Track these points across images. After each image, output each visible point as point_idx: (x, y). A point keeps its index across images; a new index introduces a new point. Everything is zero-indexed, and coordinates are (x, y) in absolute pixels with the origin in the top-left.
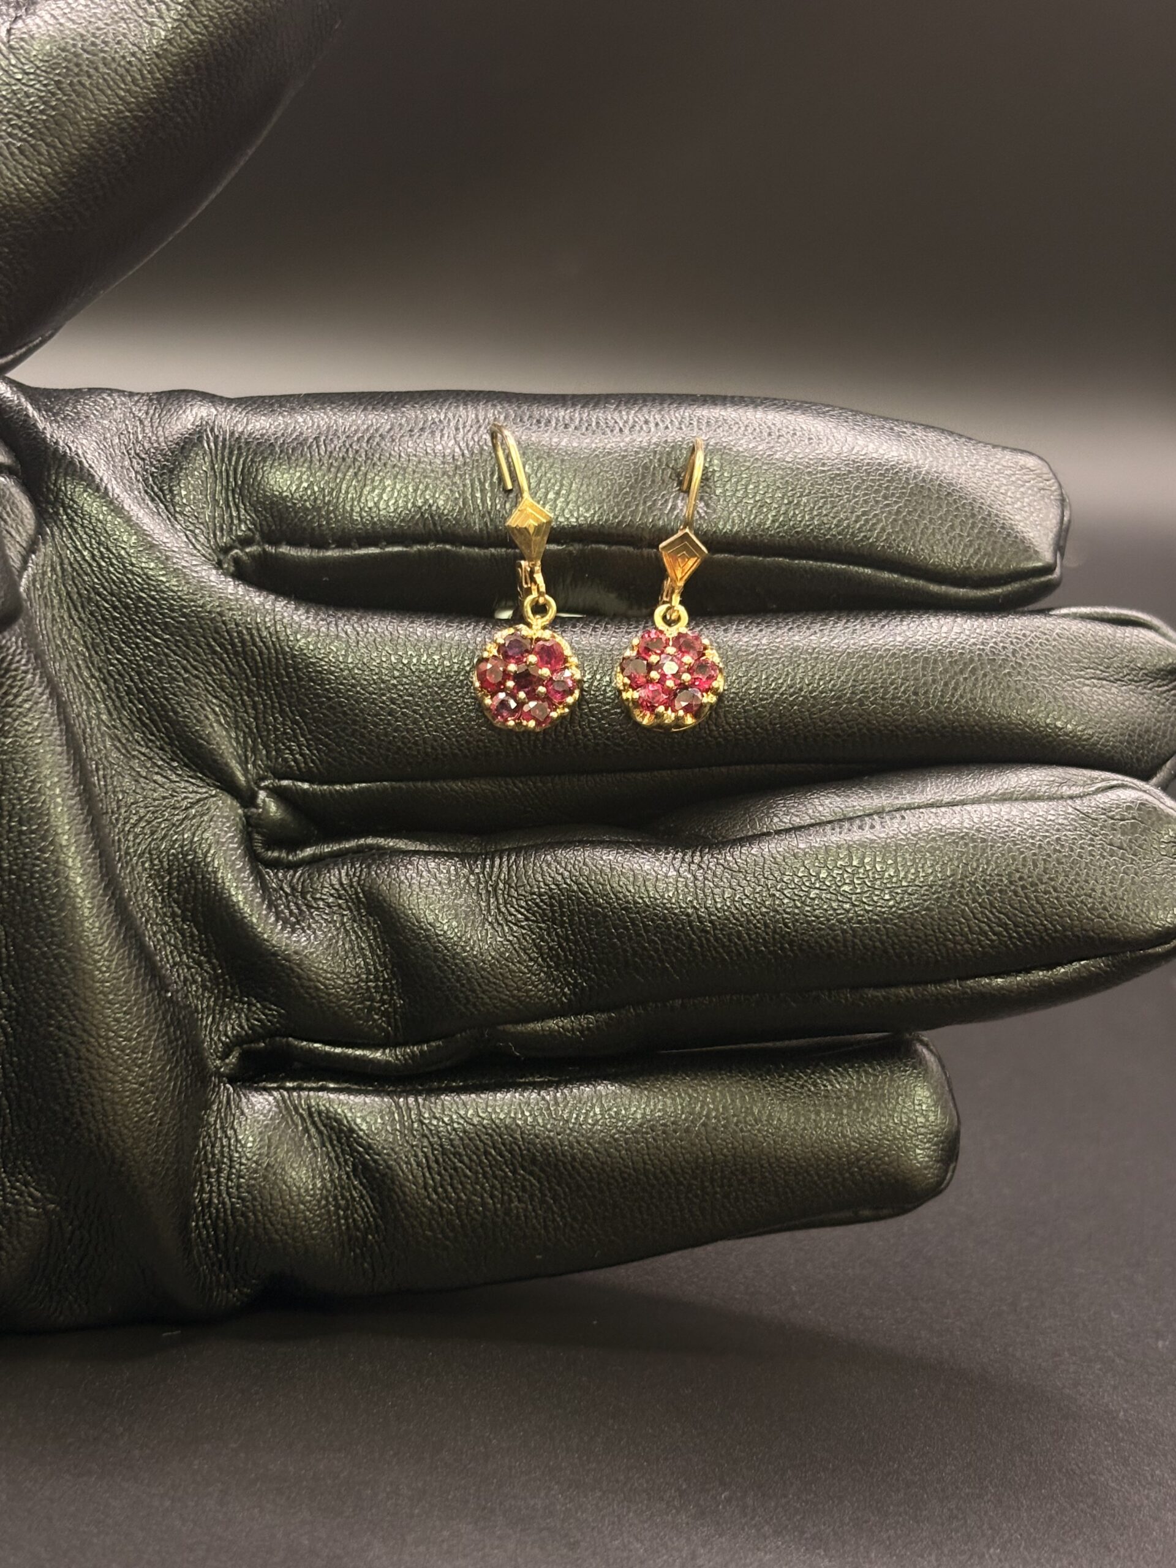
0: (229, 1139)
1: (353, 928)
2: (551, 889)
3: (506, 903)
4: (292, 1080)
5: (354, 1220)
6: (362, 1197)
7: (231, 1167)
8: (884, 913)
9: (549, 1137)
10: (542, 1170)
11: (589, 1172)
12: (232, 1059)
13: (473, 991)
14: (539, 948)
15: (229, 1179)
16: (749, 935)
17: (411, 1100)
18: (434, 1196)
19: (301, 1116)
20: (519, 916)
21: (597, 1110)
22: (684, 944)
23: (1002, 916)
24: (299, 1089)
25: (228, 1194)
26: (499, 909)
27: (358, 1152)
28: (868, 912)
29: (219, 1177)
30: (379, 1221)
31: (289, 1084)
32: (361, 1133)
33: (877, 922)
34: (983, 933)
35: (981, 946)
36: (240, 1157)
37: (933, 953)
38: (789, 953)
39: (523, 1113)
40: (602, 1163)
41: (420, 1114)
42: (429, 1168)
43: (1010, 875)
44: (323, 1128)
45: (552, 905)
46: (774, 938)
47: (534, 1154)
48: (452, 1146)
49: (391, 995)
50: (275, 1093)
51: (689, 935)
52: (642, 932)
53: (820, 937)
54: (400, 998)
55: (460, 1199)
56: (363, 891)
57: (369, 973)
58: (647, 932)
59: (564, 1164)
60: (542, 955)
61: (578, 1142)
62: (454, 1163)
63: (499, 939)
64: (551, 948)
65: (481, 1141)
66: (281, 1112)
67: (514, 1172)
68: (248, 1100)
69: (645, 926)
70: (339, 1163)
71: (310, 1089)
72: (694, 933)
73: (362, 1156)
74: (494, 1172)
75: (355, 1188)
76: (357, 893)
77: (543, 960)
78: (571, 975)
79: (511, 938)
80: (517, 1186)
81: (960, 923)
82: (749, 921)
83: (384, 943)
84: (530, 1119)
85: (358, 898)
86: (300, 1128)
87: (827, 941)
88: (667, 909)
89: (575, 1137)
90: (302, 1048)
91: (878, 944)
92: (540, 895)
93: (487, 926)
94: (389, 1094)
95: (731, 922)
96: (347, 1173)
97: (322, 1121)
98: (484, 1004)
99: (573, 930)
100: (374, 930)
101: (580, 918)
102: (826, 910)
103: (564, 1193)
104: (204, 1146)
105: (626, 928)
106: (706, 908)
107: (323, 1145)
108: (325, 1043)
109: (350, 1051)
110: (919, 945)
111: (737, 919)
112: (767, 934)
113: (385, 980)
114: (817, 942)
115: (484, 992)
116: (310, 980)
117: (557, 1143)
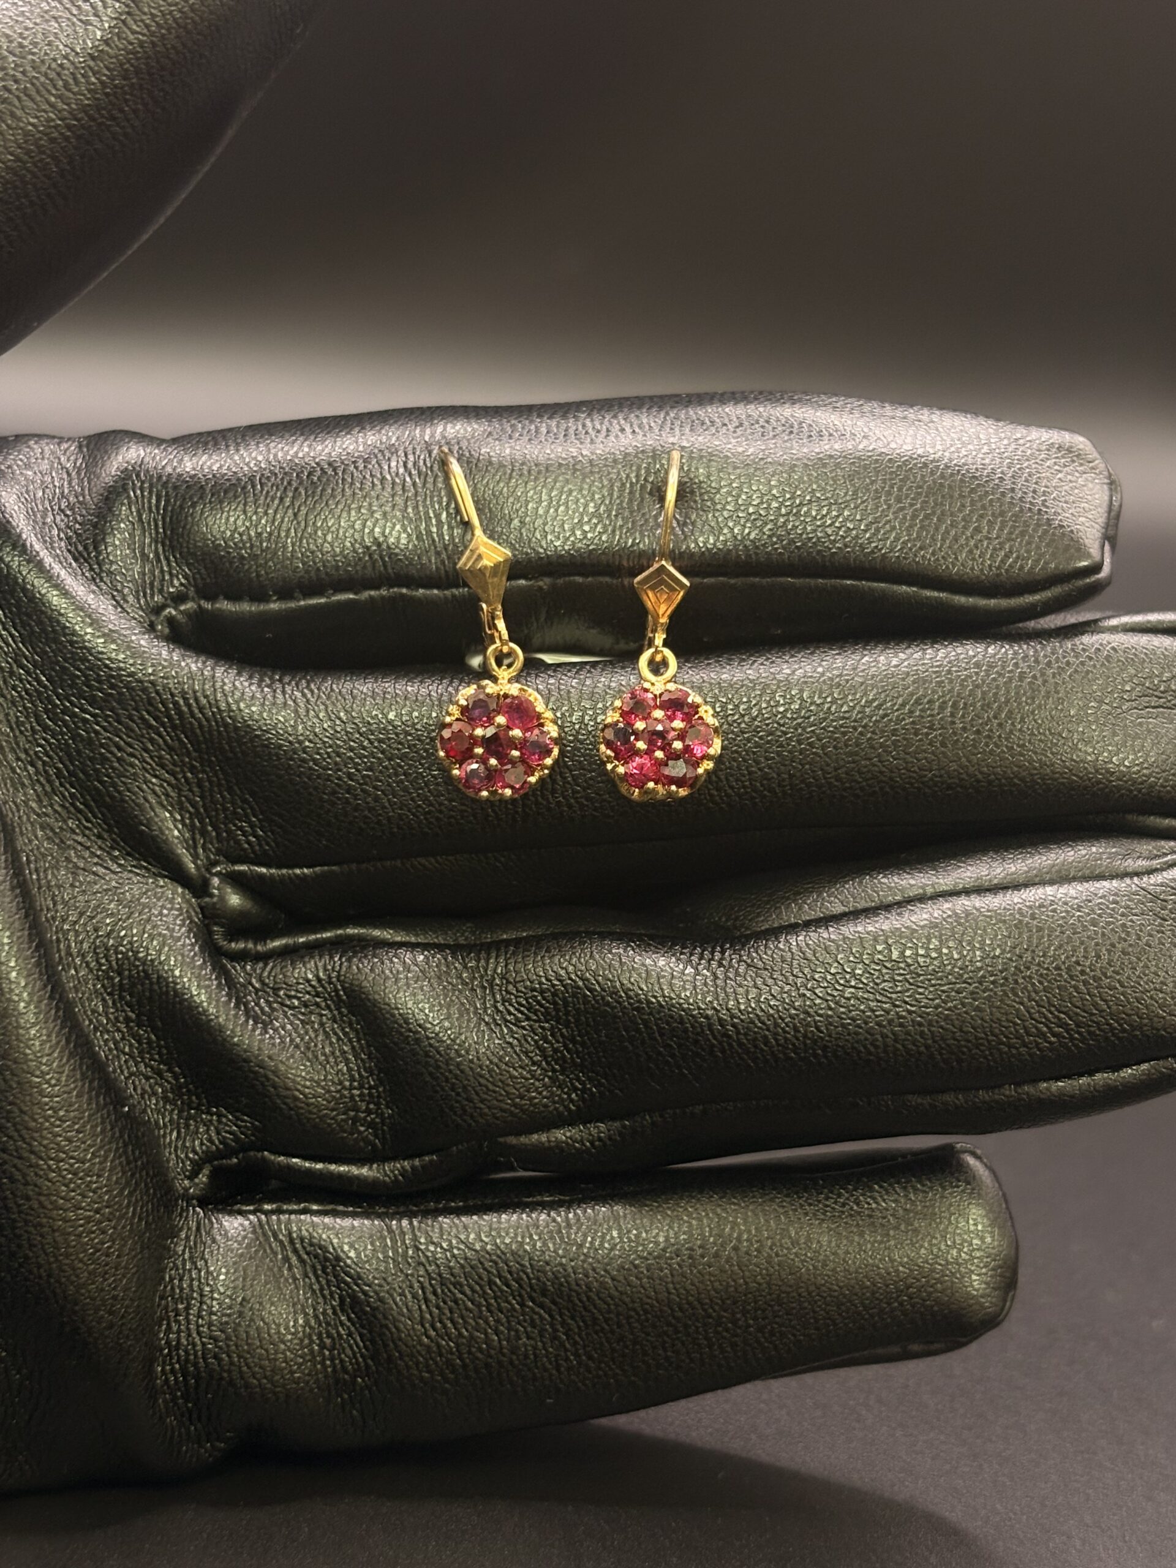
0: (200, 1271)
1: (333, 1029)
2: (553, 986)
3: (504, 1001)
4: (270, 1202)
5: (342, 1361)
6: (350, 1334)
7: (201, 1303)
8: (928, 1014)
9: (561, 1264)
10: (554, 1302)
11: (605, 1303)
12: (203, 1178)
13: (470, 1100)
14: (542, 1050)
15: (199, 1316)
16: (776, 1040)
17: (405, 1223)
18: (433, 1333)
19: (281, 1242)
20: (520, 1015)
21: (615, 1234)
22: (703, 1050)
23: (1063, 1016)
24: (278, 1211)
25: (199, 1333)
26: (496, 1007)
27: (345, 1283)
28: (910, 1012)
29: (188, 1314)
30: (370, 1362)
31: (267, 1207)
32: (349, 1262)
33: (920, 1024)
34: (1043, 1035)
35: (1039, 1049)
36: (212, 1292)
37: (985, 1057)
38: (823, 1060)
39: (531, 1236)
40: (621, 1293)
41: (415, 1239)
42: (426, 1300)
43: (1069, 969)
44: (305, 1257)
45: (555, 1003)
46: (805, 1044)
47: (544, 1284)
48: (452, 1275)
49: (378, 1104)
50: (251, 1217)
51: (709, 1040)
52: (657, 1035)
53: (857, 1042)
54: (388, 1107)
55: (460, 1335)
56: (344, 989)
57: (352, 1079)
58: (662, 1035)
59: (578, 1294)
60: (545, 1057)
61: (594, 1270)
62: (454, 1294)
63: (497, 1041)
64: (555, 1050)
65: (485, 1269)
66: (257, 1239)
67: (522, 1305)
68: (221, 1224)
69: (660, 1029)
70: (324, 1297)
71: (291, 1212)
72: (715, 1038)
73: (350, 1288)
74: (499, 1304)
75: (342, 1324)
76: (336, 991)
77: (548, 1063)
78: (578, 1079)
79: (511, 1040)
80: (525, 1321)
81: (1015, 1024)
82: (776, 1025)
83: (369, 1046)
84: (539, 1244)
85: (337, 995)
86: (280, 1256)
87: (865, 1047)
88: (683, 1010)
89: (590, 1264)
90: (279, 1163)
91: (922, 1049)
92: (542, 992)
93: (483, 1027)
94: (379, 1216)
95: (756, 1026)
96: (333, 1307)
97: (304, 1248)
98: (482, 1115)
99: (579, 1031)
100: (356, 1031)
101: (587, 1019)
102: (863, 1012)
103: (579, 1327)
104: (171, 1279)
105: (638, 1030)
106: (728, 1010)
107: (306, 1275)
108: (305, 1158)
109: (333, 1167)
110: (970, 1050)
111: (763, 1023)
112: (797, 1039)
113: (370, 1088)
114: (853, 1048)
115: (482, 1101)
116: (287, 1089)
117: (570, 1270)
